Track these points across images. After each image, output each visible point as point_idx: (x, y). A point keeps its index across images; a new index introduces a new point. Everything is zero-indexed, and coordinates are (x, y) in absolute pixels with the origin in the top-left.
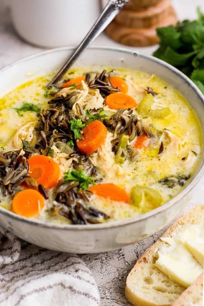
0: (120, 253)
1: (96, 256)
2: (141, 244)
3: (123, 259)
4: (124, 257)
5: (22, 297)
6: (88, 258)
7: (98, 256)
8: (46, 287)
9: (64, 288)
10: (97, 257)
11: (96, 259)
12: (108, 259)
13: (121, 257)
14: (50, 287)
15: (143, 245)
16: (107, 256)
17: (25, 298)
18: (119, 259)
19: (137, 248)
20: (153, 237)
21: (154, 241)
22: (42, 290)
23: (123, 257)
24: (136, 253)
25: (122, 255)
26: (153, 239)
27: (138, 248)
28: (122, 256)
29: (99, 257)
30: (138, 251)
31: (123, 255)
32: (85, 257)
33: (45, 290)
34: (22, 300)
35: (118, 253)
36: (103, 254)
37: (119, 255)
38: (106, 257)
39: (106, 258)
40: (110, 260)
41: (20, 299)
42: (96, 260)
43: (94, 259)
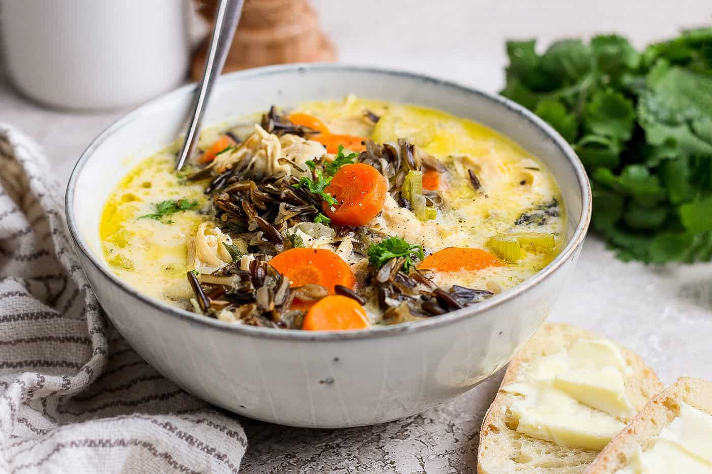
0: (386, 459)
1: (336, 464)
2: (428, 444)
3: (394, 469)
4: (394, 465)
5: (58, 448)
6: (320, 467)
7: (342, 464)
8: (113, 441)
9: (154, 454)
10: (338, 466)
11: (336, 469)
12: (362, 469)
13: (387, 466)
14: (122, 443)
15: (433, 446)
16: (358, 463)
17: (62, 450)
18: (385, 468)
19: (420, 451)
20: (453, 432)
21: (455, 439)
22: (104, 446)
23: (392, 466)
24: (418, 458)
25: (390, 462)
26: (452, 436)
27: (422, 452)
28: (389, 464)
29: (342, 466)
30: (422, 456)
31: (392, 463)
32: (314, 465)
33: (111, 446)
34: (56, 452)
35: (382, 459)
36: (350, 461)
37: (384, 462)
38: (357, 465)
39: (357, 467)
40: (365, 470)
41: (54, 451)
42: (336, 471)
43: (331, 468)
